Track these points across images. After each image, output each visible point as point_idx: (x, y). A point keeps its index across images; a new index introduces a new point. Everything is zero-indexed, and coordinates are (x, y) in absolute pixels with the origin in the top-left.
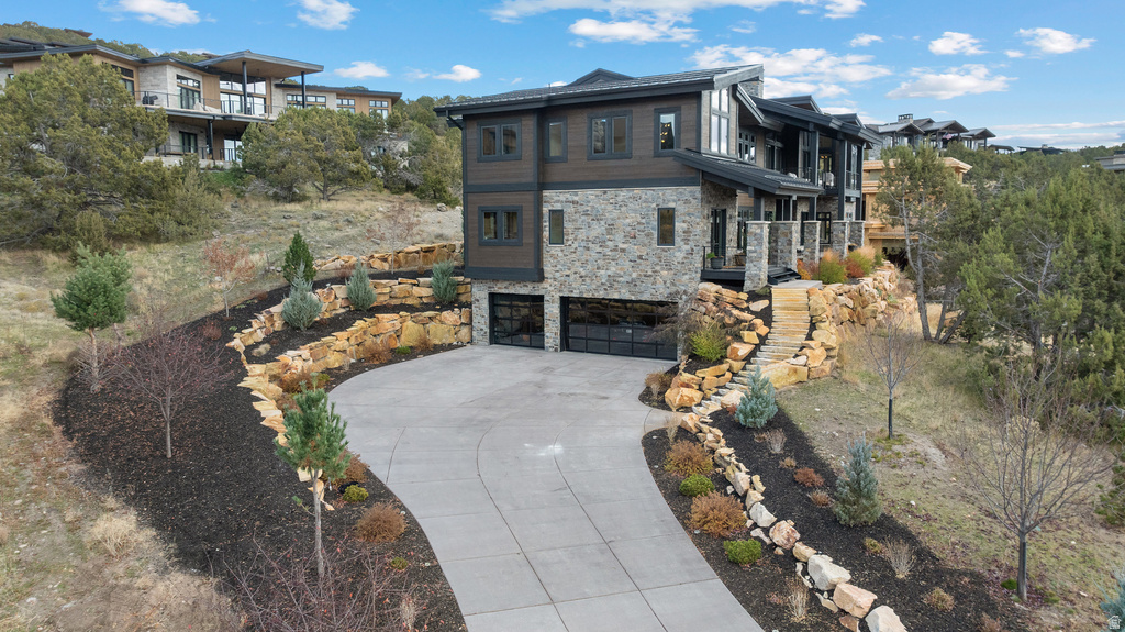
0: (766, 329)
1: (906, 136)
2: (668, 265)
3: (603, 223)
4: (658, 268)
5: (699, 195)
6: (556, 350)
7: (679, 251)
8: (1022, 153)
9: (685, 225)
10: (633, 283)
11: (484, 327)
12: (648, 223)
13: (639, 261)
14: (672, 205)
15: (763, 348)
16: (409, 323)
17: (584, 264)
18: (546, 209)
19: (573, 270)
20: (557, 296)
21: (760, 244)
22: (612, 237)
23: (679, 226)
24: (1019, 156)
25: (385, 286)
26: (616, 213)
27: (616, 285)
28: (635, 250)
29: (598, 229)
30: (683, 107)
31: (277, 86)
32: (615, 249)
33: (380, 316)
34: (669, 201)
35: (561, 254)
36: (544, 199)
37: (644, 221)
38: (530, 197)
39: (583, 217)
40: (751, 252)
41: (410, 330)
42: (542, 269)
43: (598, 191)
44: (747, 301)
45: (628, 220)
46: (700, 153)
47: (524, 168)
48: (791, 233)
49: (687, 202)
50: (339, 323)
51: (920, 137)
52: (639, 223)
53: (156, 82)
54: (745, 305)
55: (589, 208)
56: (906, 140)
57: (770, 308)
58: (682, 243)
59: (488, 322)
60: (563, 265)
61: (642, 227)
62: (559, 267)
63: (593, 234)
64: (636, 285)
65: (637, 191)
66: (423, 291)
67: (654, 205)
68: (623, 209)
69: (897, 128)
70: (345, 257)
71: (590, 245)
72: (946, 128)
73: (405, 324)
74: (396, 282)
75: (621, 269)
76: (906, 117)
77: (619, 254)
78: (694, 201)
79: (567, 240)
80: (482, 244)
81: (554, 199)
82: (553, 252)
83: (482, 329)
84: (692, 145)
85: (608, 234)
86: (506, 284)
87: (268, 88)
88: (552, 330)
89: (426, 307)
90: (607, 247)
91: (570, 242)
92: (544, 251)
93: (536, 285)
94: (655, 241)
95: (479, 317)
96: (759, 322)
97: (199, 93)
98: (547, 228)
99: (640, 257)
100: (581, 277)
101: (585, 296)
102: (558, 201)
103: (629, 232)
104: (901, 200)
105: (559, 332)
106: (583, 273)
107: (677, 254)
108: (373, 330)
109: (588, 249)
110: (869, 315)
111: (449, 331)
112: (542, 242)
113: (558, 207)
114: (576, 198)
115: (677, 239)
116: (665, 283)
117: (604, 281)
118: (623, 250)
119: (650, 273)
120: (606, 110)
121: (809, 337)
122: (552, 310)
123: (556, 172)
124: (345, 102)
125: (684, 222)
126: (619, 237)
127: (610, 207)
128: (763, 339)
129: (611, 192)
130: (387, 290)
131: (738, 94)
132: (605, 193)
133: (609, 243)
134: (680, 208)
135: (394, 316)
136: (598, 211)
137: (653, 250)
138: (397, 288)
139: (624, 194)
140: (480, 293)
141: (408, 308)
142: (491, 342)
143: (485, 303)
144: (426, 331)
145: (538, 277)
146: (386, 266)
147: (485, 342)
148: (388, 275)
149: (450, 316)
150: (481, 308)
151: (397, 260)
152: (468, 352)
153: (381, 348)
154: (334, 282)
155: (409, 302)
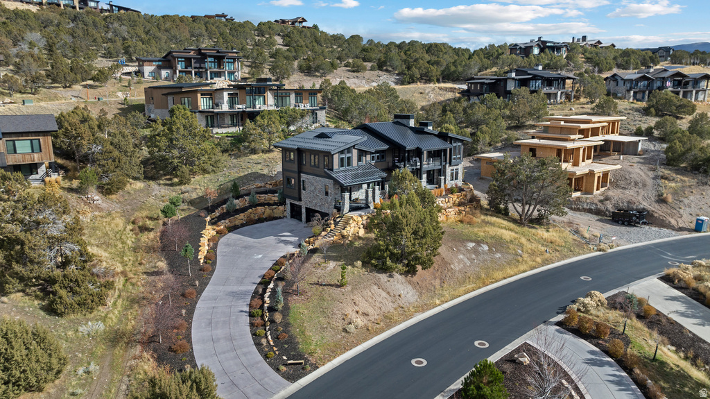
2: (327, 202)
4: (325, 203)
5: (333, 182)
6: (305, 223)
11: (289, 213)
12: (323, 189)
13: (321, 200)
14: (327, 185)
16: (268, 210)
17: (310, 198)
18: (302, 179)
19: (308, 199)
20: (304, 206)
22: (315, 191)
23: (329, 191)
26: (316, 184)
27: (317, 206)
28: (320, 196)
29: (313, 188)
31: (270, 90)
32: (316, 195)
33: (258, 207)
34: (327, 183)
35: (305, 194)
36: (301, 176)
38: (296, 175)
39: (309, 184)
40: (343, 202)
41: (267, 211)
42: (301, 198)
43: (312, 176)
45: (319, 187)
46: (333, 170)
47: (295, 167)
49: (330, 184)
50: (243, 210)
53: (220, 97)
55: (310, 181)
59: (290, 211)
60: (306, 197)
61: (321, 189)
66: (275, 198)
67: (324, 184)
68: (318, 183)
69: (635, 77)
72: (672, 76)
74: (267, 195)
75: (318, 201)
77: (317, 197)
79: (306, 190)
80: (287, 187)
81: (303, 176)
82: (303, 193)
84: (331, 168)
86: (293, 200)
88: (304, 216)
89: (275, 204)
92: (301, 192)
93: (300, 202)
94: (324, 194)
95: (288, 210)
96: (333, 225)
97: (237, 97)
98: (302, 185)
100: (310, 202)
101: (311, 208)
102: (304, 178)
103: (319, 190)
105: (305, 218)
107: (329, 199)
108: (255, 212)
109: (310, 193)
111: (281, 212)
112: (301, 189)
114: (308, 177)
115: (329, 195)
116: (326, 207)
117: (314, 204)
119: (323, 204)
120: (314, 152)
122: (304, 211)
123: (304, 169)
124: (298, 94)
126: (317, 191)
127: (315, 182)
128: (331, 231)
131: (356, 147)
132: (314, 177)
133: (315, 193)
134: (329, 186)
135: (263, 207)
136: (312, 182)
137: (324, 197)
138: (266, 198)
139: (318, 178)
140: (288, 201)
141: (269, 204)
142: (291, 217)
143: (289, 205)
144: (274, 213)
145: (300, 200)
146: (271, 186)
147: (289, 217)
148: (265, 192)
149: (281, 208)
150: (288, 207)
151: (276, 184)
152: (285, 220)
153: (257, 218)
154: (247, 195)
155: (271, 202)
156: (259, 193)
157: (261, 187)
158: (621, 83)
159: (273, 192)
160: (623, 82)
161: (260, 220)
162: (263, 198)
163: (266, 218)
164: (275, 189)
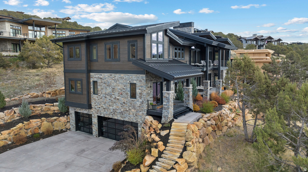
0: (163, 147)
1: (255, 40)
2: (134, 108)
3: (111, 87)
4: (131, 108)
5: (145, 78)
6: (96, 136)
7: (138, 102)
8: (291, 44)
9: (140, 91)
10: (121, 113)
11: (73, 124)
12: (127, 89)
13: (124, 104)
14: (135, 82)
15: (159, 159)
16: (45, 122)
17: (105, 103)
18: (91, 80)
19: (101, 106)
20: (96, 115)
21: (168, 102)
22: (114, 94)
23: (138, 91)
24: (290, 45)
25: (39, 107)
26: (115, 84)
27: (116, 113)
28: (122, 100)
29: (109, 90)
30: (138, 40)
31: (49, 28)
32: (115, 98)
33: (31, 120)
34: (134, 80)
35: (97, 99)
36: (91, 76)
37: (125, 88)
38: (84, 75)
39: (104, 85)
40: (165, 105)
41: (45, 124)
42: (91, 104)
43: (109, 74)
44: (160, 130)
45: (119, 87)
46: (144, 61)
47: (82, 64)
48: (189, 92)
49: (140, 81)
50: (10, 125)
51: (259, 41)
52: (123, 89)
53: (2, 27)
54: (158, 132)
55: (105, 81)
56: (255, 42)
57: (168, 135)
58: (139, 98)
59: (75, 122)
60: (98, 103)
61: (124, 90)
62: (97, 104)
63: (107, 92)
64: (123, 114)
65: (122, 75)
66: (55, 108)
67: (128, 82)
68: (118, 82)
69: (252, 38)
70: (31, 93)
71: (107, 96)
72: (267, 38)
73: (43, 123)
74: (44, 105)
75: (118, 107)
76: (255, 35)
77: (116, 101)
78: (143, 81)
79: (99, 93)
80: (71, 93)
81: (94, 76)
82: (94, 98)
83: (73, 125)
84: (142, 57)
85: (113, 92)
86: (80, 109)
87: (46, 29)
88: (95, 128)
89: (55, 114)
90: (112, 97)
91: (100, 94)
92: (91, 97)
93: (89, 110)
94: (129, 97)
95: (72, 120)
96: (161, 143)
97: (21, 31)
98: (92, 88)
99: (124, 103)
100: (104, 109)
101: (105, 116)
102: (95, 78)
103: (120, 92)
104: (235, 80)
105: (97, 130)
106: (105, 107)
107: (137, 103)
108: (27, 127)
109: (106, 97)
110: (224, 125)
111: (62, 124)
112: (91, 93)
113: (95, 80)
114: (101, 77)
115: (137, 97)
116: (133, 114)
117: (112, 111)
118: (118, 99)
119: (128, 110)
120: (111, 41)
121: (181, 157)
122: (95, 121)
123: (95, 66)
124: (72, 33)
125: (140, 89)
126: (116, 94)
127: (113, 81)
128: (160, 153)
129: (113, 75)
130: (40, 108)
131: (167, 34)
132: (111, 75)
133: (113, 96)
134: (138, 84)
135: (39, 120)
136: (109, 83)
137: (129, 100)
138: (44, 108)
139: (118, 76)
140: (72, 111)
141: (47, 116)
142: (77, 130)
143: (73, 115)
144: (53, 125)
145: (90, 107)
146: (49, 96)
147: (74, 130)
148: (43, 102)
149: (63, 119)
150: (72, 117)
151: (55, 93)
152: (68, 133)
153: (29, 134)
154: (16, 106)
155: (49, 112)
156: (33, 103)
157: (37, 96)
158: (244, 42)
159: (52, 101)
160: (245, 41)
161: (34, 138)
162: (39, 109)
163: (43, 133)
164: (54, 98)
